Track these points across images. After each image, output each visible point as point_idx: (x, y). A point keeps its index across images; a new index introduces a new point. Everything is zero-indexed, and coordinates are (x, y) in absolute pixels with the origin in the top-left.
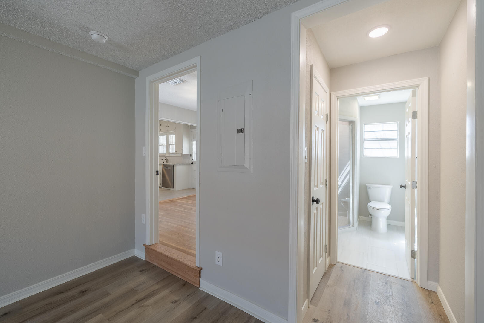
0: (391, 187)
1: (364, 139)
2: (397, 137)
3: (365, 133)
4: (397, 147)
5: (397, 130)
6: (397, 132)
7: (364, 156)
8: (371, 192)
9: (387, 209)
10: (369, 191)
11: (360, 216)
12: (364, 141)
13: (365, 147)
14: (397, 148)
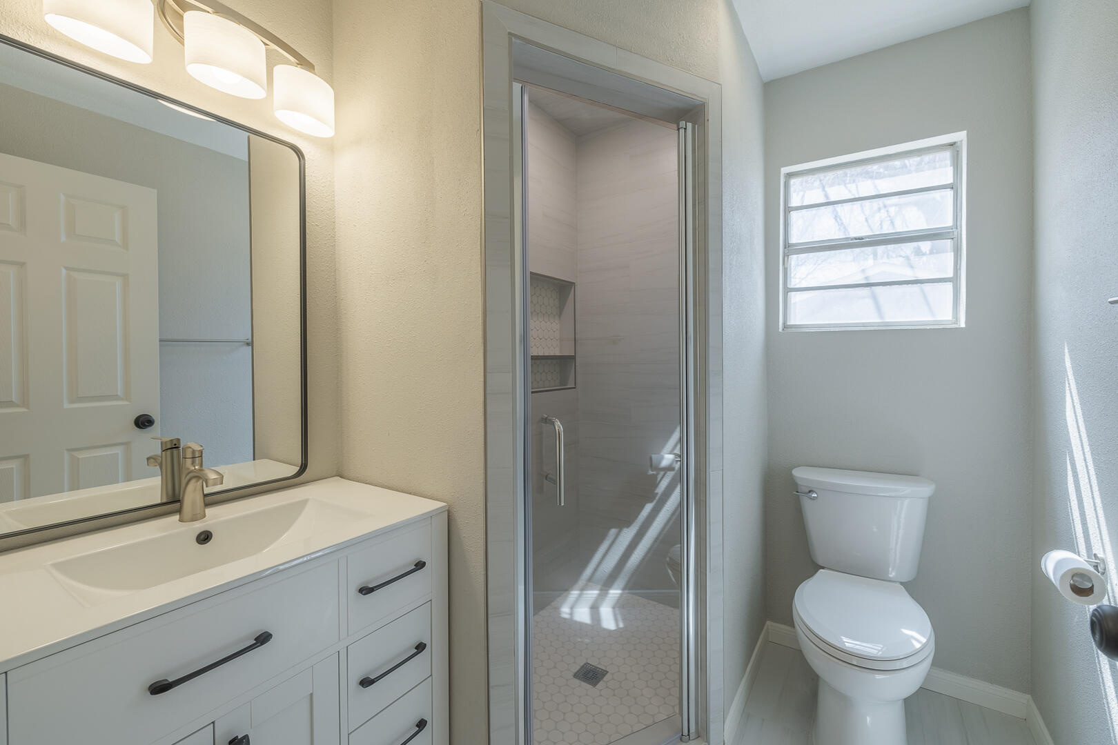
0: (926, 490)
1: (787, 245)
2: (950, 223)
3: (794, 215)
4: (950, 274)
5: (951, 187)
6: (949, 194)
7: (785, 326)
8: (817, 515)
9: (905, 664)
10: (807, 504)
11: (768, 623)
12: (786, 255)
13: (793, 283)
14: (955, 280)
